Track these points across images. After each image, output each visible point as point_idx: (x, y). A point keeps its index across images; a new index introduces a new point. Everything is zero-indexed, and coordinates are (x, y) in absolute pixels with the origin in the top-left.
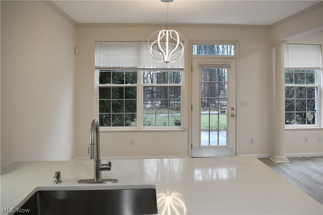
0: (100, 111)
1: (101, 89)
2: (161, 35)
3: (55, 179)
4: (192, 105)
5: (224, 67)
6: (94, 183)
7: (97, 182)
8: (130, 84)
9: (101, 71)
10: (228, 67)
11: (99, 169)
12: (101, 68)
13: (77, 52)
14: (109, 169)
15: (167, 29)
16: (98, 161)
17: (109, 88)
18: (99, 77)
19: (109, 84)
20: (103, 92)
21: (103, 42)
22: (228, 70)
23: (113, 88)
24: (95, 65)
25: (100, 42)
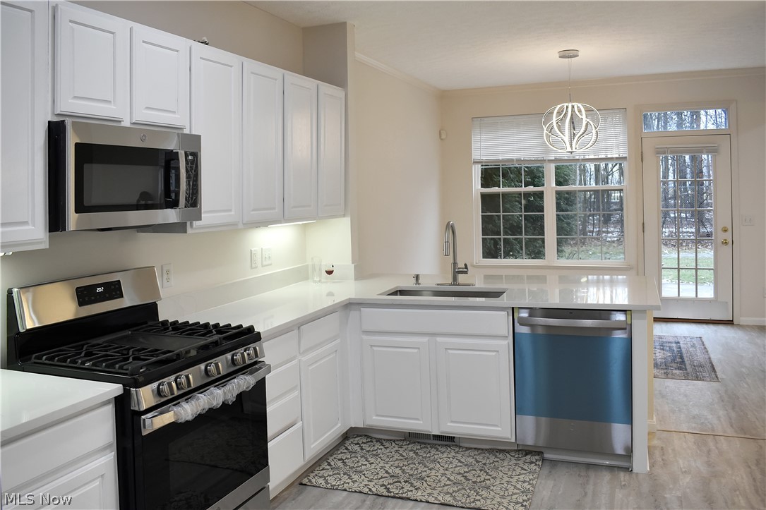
0: (484, 233)
1: (484, 196)
2: (559, 113)
3: (415, 281)
4: (643, 224)
5: (704, 151)
6: (451, 285)
7: (454, 285)
8: (532, 187)
9: (483, 167)
10: (713, 151)
11: (457, 272)
12: (482, 162)
13: (443, 137)
14: (466, 272)
15: (570, 101)
16: (455, 264)
17: (497, 195)
18: (480, 176)
19: (497, 188)
20: (488, 202)
21: (486, 119)
22: (714, 159)
23: (505, 195)
24: (473, 157)
25: (479, 119)
